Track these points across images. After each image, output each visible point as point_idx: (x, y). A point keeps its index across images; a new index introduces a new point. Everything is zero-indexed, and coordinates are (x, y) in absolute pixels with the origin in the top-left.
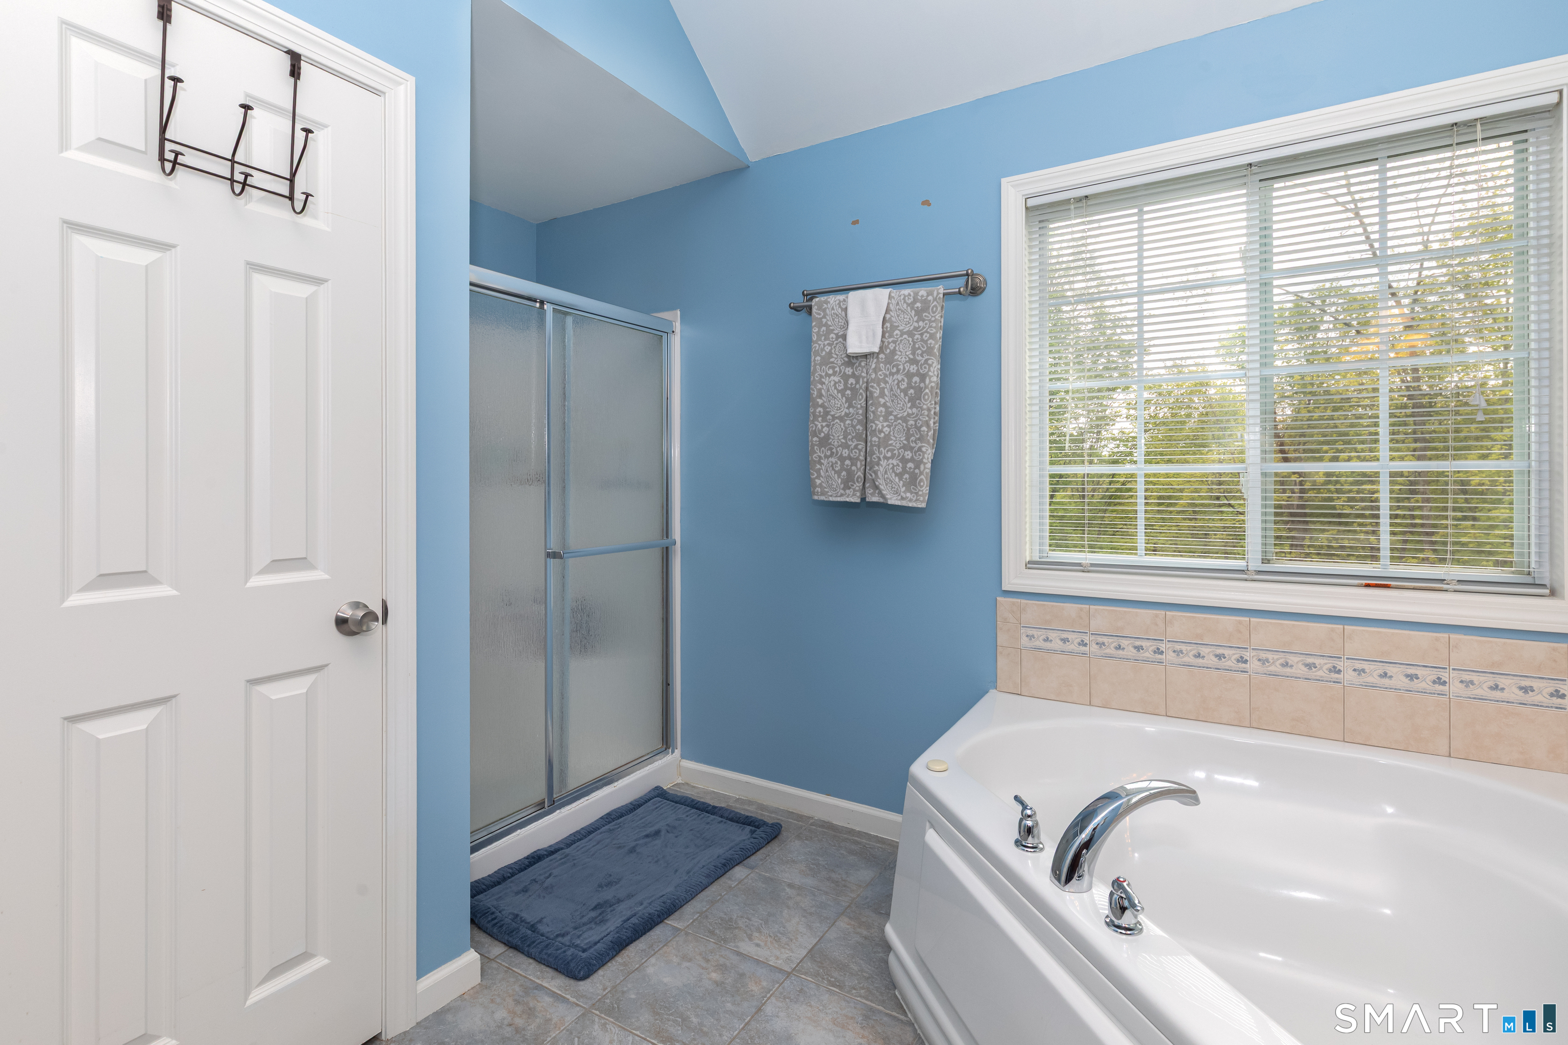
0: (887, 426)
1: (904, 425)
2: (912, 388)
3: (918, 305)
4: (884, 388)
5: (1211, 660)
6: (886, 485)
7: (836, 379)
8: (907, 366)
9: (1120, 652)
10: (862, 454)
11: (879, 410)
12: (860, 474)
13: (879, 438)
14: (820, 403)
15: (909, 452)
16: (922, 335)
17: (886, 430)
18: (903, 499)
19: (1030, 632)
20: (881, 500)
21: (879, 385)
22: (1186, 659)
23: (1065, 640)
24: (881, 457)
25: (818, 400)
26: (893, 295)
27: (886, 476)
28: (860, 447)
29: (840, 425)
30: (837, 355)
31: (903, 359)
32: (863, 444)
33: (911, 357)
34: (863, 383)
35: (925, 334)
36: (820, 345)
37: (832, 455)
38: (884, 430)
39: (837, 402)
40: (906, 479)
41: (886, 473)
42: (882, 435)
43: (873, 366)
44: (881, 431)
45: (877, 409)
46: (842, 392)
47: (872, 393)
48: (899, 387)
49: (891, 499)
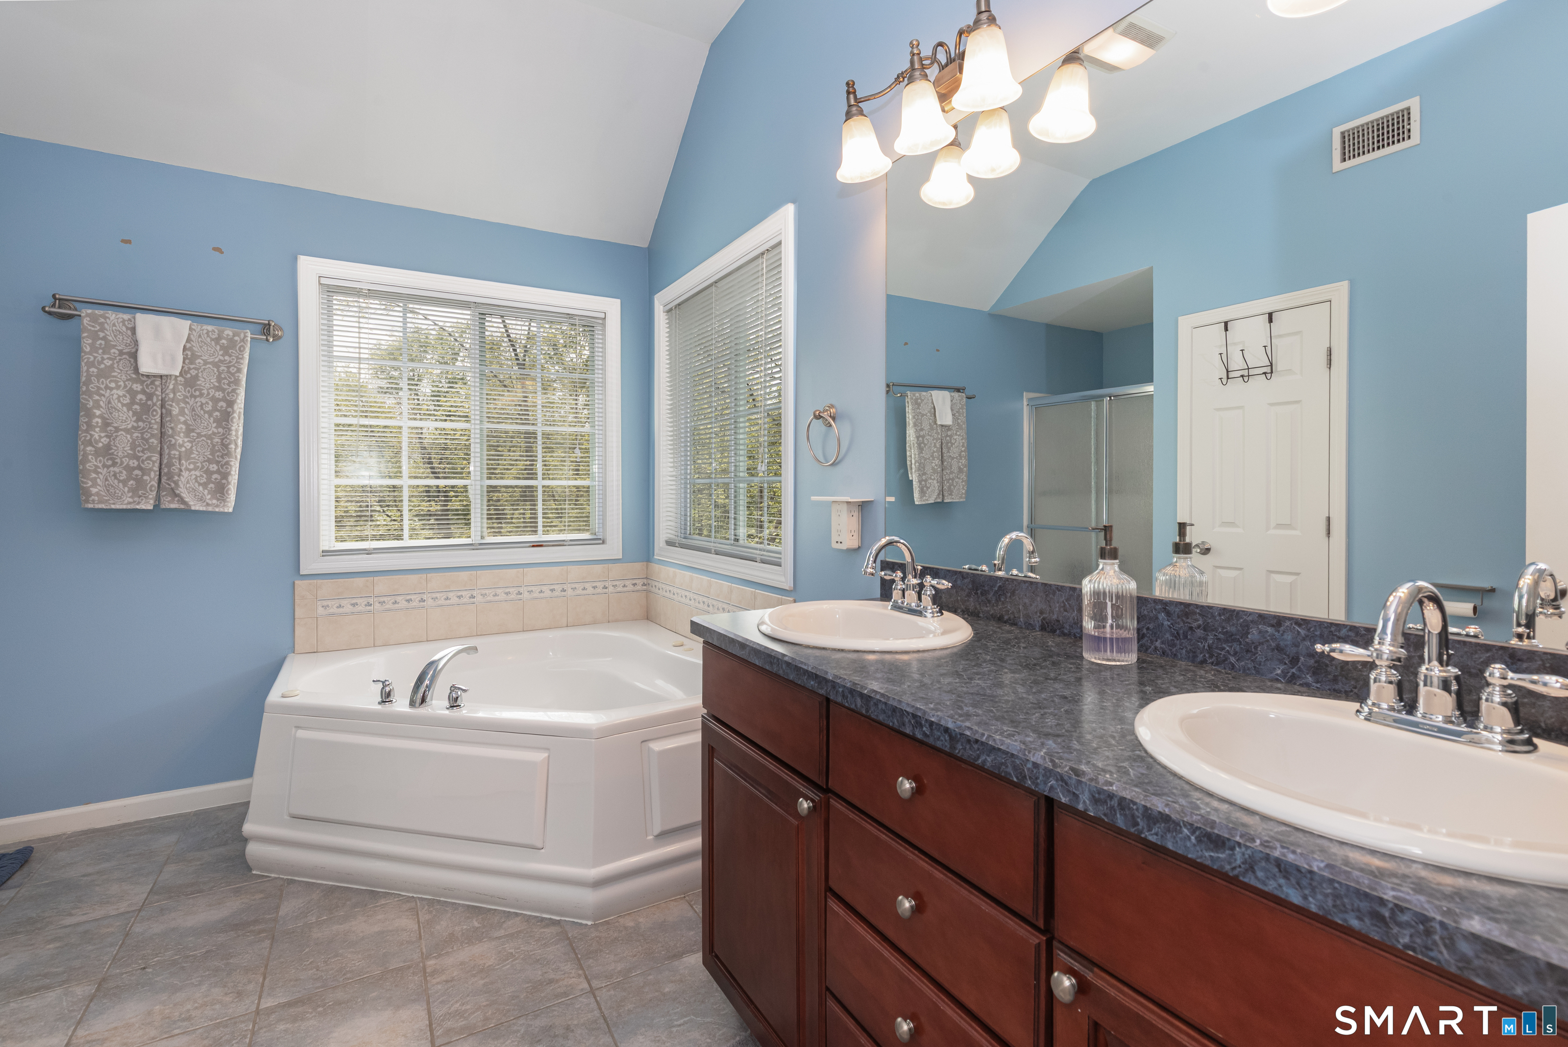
0: (188, 441)
1: (209, 442)
2: (218, 411)
3: (224, 341)
4: (183, 408)
5: (454, 600)
6: (189, 493)
7: (121, 393)
8: (212, 392)
9: (396, 605)
10: (157, 465)
11: (179, 426)
12: (155, 483)
13: (180, 452)
14: (97, 414)
15: (214, 465)
16: (228, 367)
17: (188, 445)
18: (208, 504)
19: (325, 603)
20: (182, 507)
21: (178, 404)
22: (440, 602)
23: (354, 605)
24: (183, 468)
25: (95, 411)
26: (193, 327)
27: (188, 485)
28: (154, 459)
29: (126, 437)
30: (121, 370)
31: (207, 385)
32: (158, 456)
33: (217, 384)
34: (158, 400)
35: (232, 368)
36: (95, 357)
37: (114, 464)
38: (185, 445)
39: (121, 415)
40: (211, 488)
41: (188, 482)
42: (183, 449)
43: (171, 387)
44: (181, 446)
45: (176, 426)
46: (129, 406)
47: (169, 412)
48: (202, 409)
49: (194, 505)
